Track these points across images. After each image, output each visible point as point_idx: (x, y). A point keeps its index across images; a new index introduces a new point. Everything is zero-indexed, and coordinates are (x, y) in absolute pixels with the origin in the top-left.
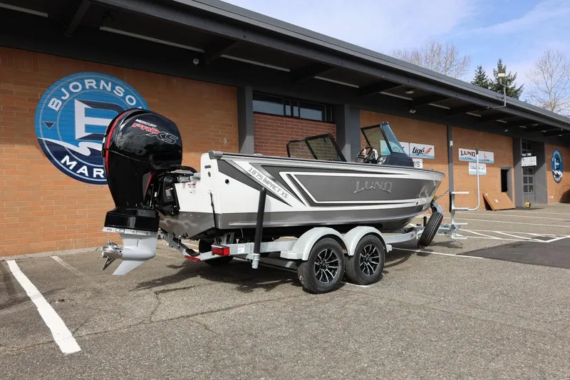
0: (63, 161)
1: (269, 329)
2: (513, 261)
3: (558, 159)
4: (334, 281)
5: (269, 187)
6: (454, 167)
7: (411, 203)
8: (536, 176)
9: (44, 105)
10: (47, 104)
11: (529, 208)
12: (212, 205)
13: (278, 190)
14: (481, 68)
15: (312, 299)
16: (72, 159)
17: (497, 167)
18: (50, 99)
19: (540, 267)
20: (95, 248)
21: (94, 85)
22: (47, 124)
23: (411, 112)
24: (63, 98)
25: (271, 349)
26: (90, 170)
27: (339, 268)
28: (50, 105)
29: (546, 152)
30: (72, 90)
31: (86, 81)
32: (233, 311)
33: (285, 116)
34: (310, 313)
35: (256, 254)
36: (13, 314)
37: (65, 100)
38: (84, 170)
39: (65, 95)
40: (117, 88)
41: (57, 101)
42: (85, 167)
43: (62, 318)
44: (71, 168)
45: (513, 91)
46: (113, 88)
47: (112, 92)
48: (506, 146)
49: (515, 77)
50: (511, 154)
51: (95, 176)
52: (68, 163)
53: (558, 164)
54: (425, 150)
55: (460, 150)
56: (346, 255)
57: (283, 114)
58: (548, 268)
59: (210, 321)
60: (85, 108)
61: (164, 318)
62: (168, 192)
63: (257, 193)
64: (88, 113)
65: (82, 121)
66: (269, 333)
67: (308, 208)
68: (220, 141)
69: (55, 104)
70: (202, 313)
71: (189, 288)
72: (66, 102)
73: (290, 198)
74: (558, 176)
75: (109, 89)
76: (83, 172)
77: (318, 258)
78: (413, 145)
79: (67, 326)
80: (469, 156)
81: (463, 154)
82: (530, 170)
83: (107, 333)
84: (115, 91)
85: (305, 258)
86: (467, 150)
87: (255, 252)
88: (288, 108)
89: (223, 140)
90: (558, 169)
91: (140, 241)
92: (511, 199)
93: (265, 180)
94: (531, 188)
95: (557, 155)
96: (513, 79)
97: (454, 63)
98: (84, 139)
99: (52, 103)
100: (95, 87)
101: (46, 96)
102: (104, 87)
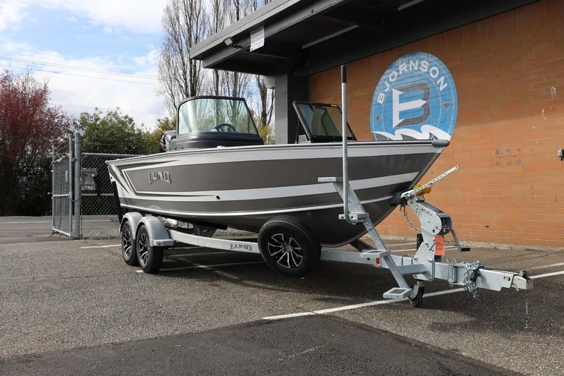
9: (375, 101)
18: (378, 95)
22: (376, 118)
24: (385, 90)
28: (378, 101)
31: (400, 67)
39: (387, 88)
40: (422, 63)
41: (382, 95)
65: (398, 108)
68: (544, 93)
72: (387, 94)
75: (416, 68)
84: (421, 68)
89: (548, 90)
98: (400, 126)
99: (380, 98)
100: (406, 70)
101: (376, 93)
102: (413, 67)
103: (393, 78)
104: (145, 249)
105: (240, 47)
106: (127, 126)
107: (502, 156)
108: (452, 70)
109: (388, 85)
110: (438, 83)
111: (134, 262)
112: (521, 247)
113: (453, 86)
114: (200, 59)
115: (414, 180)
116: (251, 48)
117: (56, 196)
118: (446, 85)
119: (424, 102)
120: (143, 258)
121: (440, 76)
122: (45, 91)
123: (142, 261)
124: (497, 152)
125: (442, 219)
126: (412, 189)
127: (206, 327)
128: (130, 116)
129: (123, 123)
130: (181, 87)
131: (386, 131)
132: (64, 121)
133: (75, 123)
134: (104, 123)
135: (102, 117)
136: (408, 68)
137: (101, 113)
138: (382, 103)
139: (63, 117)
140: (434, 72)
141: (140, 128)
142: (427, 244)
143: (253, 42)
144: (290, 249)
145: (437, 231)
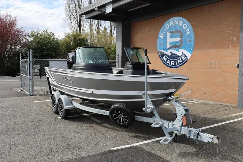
0: (163, 58)
9: (159, 37)
22: (160, 44)
31: (170, 23)
37: (164, 33)
38: (168, 62)
44: (165, 61)
64: (170, 37)
65: (169, 40)
75: (177, 24)
84: (179, 24)
93: (50, 75)
98: (169, 48)
99: (161, 36)
100: (173, 24)
101: (160, 33)
102: (176, 23)
103: (167, 27)
104: (62, 109)
105: (101, 11)
106: (51, 37)
107: (212, 64)
108: (193, 26)
109: (165, 30)
110: (186, 31)
111: (57, 113)
112: (219, 103)
113: (193, 33)
114: (84, 15)
115: (174, 92)
116: (106, 12)
117: (22, 75)
118: (190, 32)
119: (180, 39)
120: (61, 112)
121: (187, 28)
122: (15, 20)
123: (61, 114)
124: (211, 63)
125: (185, 110)
126: (173, 96)
127: (88, 154)
128: (52, 32)
129: (50, 36)
130: (75, 18)
131: (164, 50)
132: (24, 34)
133: (28, 35)
134: (41, 35)
135: (40, 32)
136: (174, 23)
137: (40, 31)
138: (162, 37)
139: (23, 32)
140: (185, 26)
141: (57, 38)
142: (178, 119)
143: (107, 9)
144: (122, 116)
145: (183, 115)
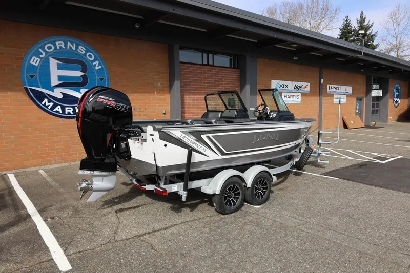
0: (43, 103)
1: (194, 249)
2: (358, 182)
3: (398, 90)
4: (237, 206)
5: (194, 146)
6: (323, 98)
7: (291, 144)
8: (381, 103)
9: (27, 62)
10: (30, 60)
11: (374, 127)
12: (155, 160)
13: (201, 147)
14: (348, 17)
15: (222, 219)
16: (49, 101)
17: (354, 97)
18: (31, 58)
19: (376, 188)
20: (68, 164)
21: (63, 46)
22: (30, 76)
23: (295, 58)
24: (41, 56)
25: (196, 268)
26: (63, 109)
27: (241, 197)
28: (31, 62)
29: (390, 85)
30: (47, 50)
31: (57, 43)
32: (169, 231)
33: (203, 64)
34: (221, 234)
35: (185, 192)
36: (21, 231)
37: (42, 58)
38: (58, 109)
39: (42, 54)
40: (80, 47)
41: (36, 59)
42: (59, 107)
43: (55, 236)
44: (49, 107)
45: (370, 36)
46: (77, 48)
47: (76, 50)
48: (361, 81)
49: (372, 25)
50: (365, 87)
51: (66, 113)
52: (47, 104)
53: (398, 93)
54: (303, 87)
55: (328, 85)
56: (246, 187)
57: (201, 63)
58: (381, 189)
59: (154, 240)
60: (58, 64)
61: (124, 238)
62: (123, 145)
63: (186, 151)
64: (59, 67)
65: (56, 73)
66: (194, 253)
67: (221, 157)
68: (156, 85)
69: (35, 61)
70: (149, 233)
71: (138, 207)
72: (43, 60)
73: (208, 152)
74: (397, 102)
76: (58, 110)
77: (227, 191)
78: (294, 83)
79: (60, 245)
80: (334, 90)
81: (330, 88)
82: (377, 99)
83: (87, 252)
84: (78, 50)
85: (218, 193)
86: (333, 86)
87: (184, 190)
88: (205, 55)
89: (158, 84)
90: (397, 97)
91: (104, 178)
92: (362, 121)
93: (191, 142)
94: (377, 111)
95: (397, 87)
96: (371, 27)
97: (328, 13)
98: (59, 86)
99: (33, 60)
101: (28, 55)
102: (70, 47)
103: (49, 48)
110: (94, 64)
113: (105, 69)
118: (100, 67)
121: (95, 60)
136: (65, 46)
138: (36, 65)
140: (90, 56)
